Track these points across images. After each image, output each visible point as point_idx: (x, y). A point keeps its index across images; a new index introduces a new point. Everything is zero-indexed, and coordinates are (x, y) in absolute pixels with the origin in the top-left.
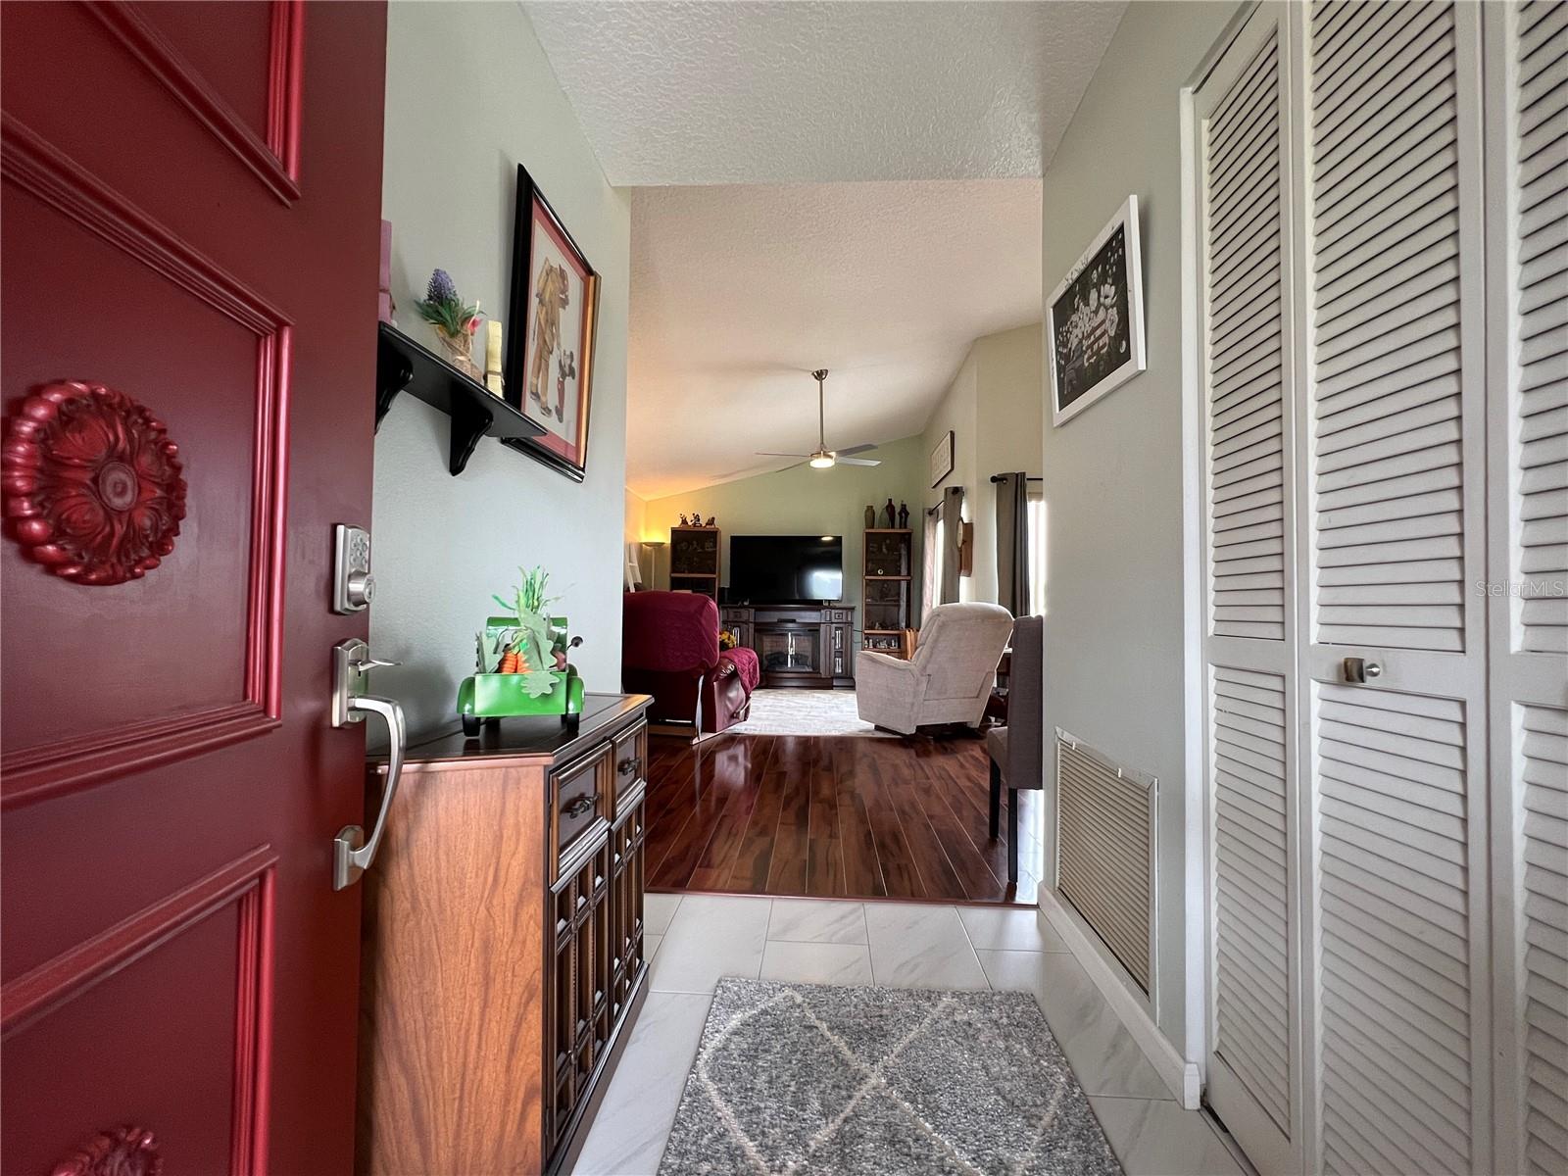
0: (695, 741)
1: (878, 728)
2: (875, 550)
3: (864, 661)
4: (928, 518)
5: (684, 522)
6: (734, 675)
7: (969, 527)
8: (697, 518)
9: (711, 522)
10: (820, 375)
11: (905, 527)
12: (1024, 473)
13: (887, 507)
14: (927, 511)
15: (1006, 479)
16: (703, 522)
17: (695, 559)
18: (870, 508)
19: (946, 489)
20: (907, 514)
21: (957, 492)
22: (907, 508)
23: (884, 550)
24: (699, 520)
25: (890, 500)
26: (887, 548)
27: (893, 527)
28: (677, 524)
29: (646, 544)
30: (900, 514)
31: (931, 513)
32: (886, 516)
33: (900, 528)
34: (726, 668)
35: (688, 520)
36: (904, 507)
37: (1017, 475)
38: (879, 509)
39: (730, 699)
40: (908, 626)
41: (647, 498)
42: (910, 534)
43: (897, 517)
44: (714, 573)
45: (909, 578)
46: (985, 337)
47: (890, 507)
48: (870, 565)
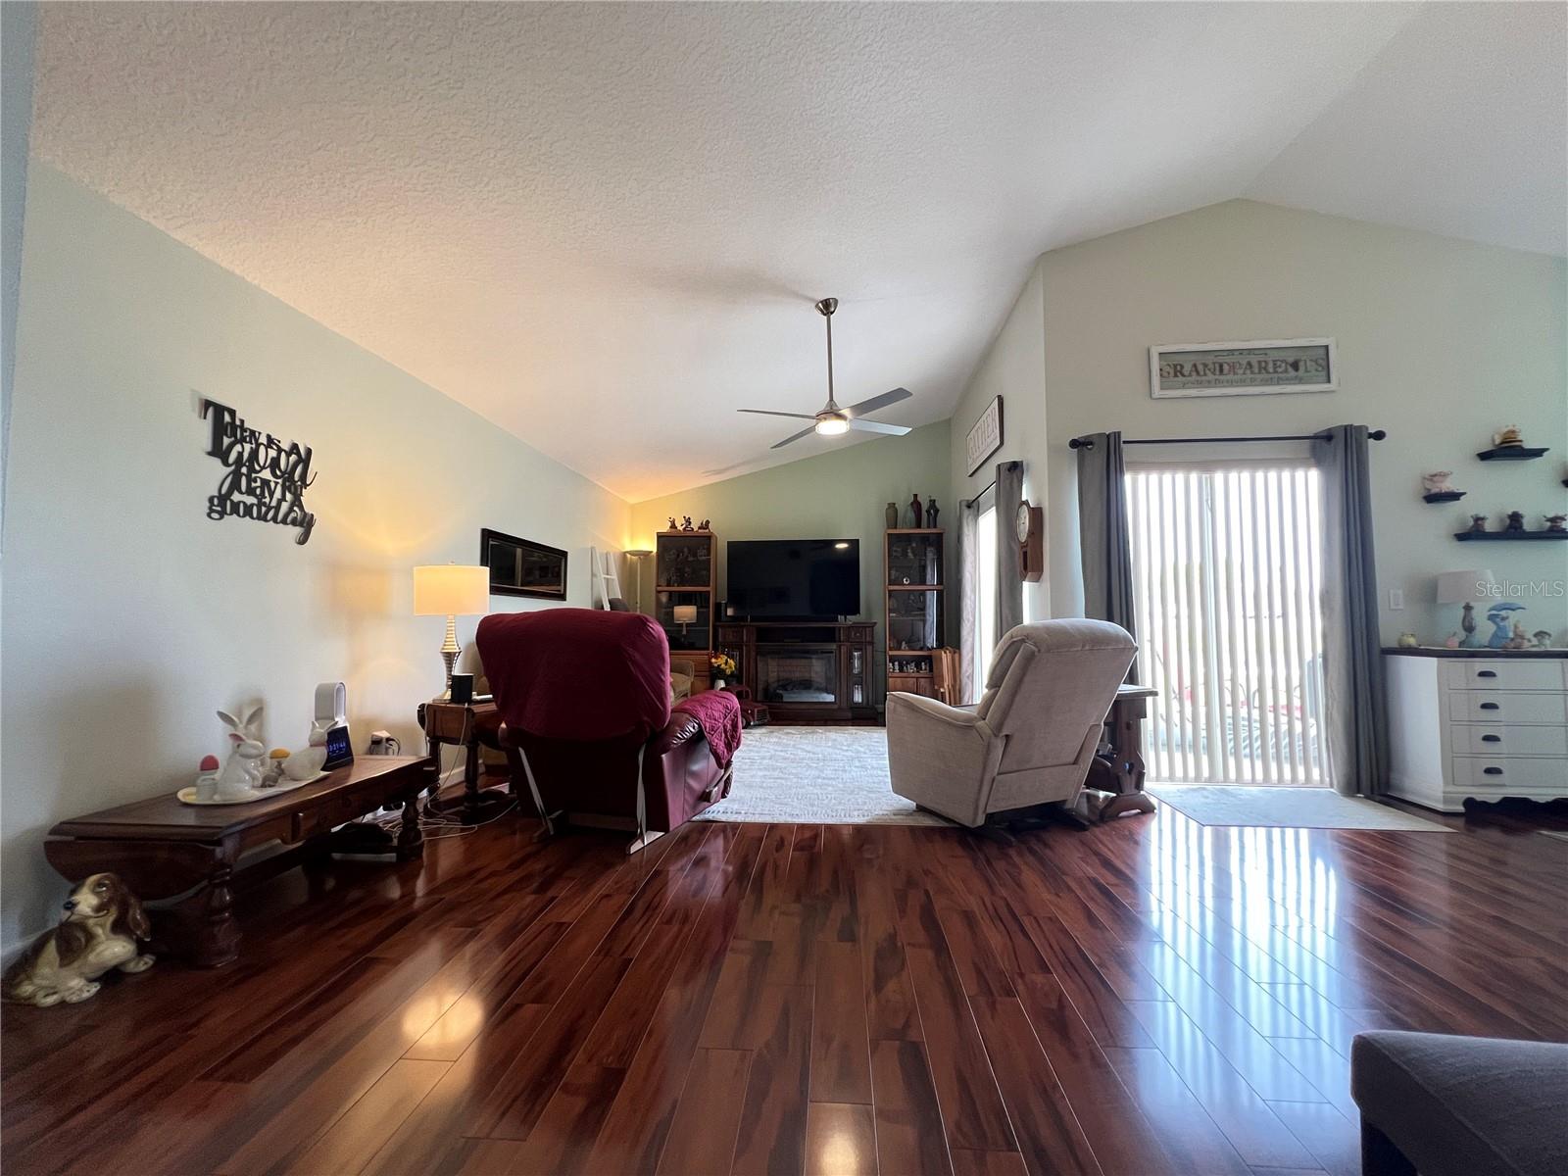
0: (636, 847)
1: (921, 809)
2: (899, 555)
3: (900, 709)
4: (966, 512)
5: (673, 526)
6: (699, 737)
7: (1037, 514)
8: (688, 521)
9: (705, 526)
10: (827, 307)
11: (935, 527)
12: (1119, 433)
13: (912, 504)
14: (964, 503)
15: (1091, 443)
16: (695, 525)
17: (687, 570)
18: (892, 506)
19: (999, 465)
20: (937, 511)
21: (1015, 469)
22: (936, 504)
23: (910, 554)
24: (690, 523)
25: (915, 496)
26: (913, 552)
27: (919, 526)
28: (665, 528)
29: (633, 553)
30: (928, 512)
31: (969, 506)
32: (911, 515)
33: (929, 527)
34: (683, 731)
35: (678, 524)
36: (933, 502)
37: (1108, 436)
38: (903, 505)
39: (694, 775)
40: (941, 645)
41: (632, 500)
42: (941, 534)
43: (924, 515)
44: (709, 586)
45: (941, 587)
46: (1054, 251)
47: (916, 504)
48: (893, 572)
